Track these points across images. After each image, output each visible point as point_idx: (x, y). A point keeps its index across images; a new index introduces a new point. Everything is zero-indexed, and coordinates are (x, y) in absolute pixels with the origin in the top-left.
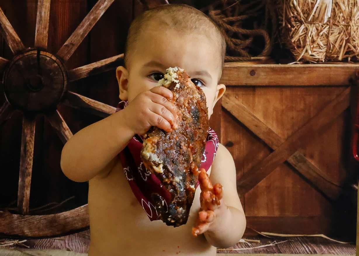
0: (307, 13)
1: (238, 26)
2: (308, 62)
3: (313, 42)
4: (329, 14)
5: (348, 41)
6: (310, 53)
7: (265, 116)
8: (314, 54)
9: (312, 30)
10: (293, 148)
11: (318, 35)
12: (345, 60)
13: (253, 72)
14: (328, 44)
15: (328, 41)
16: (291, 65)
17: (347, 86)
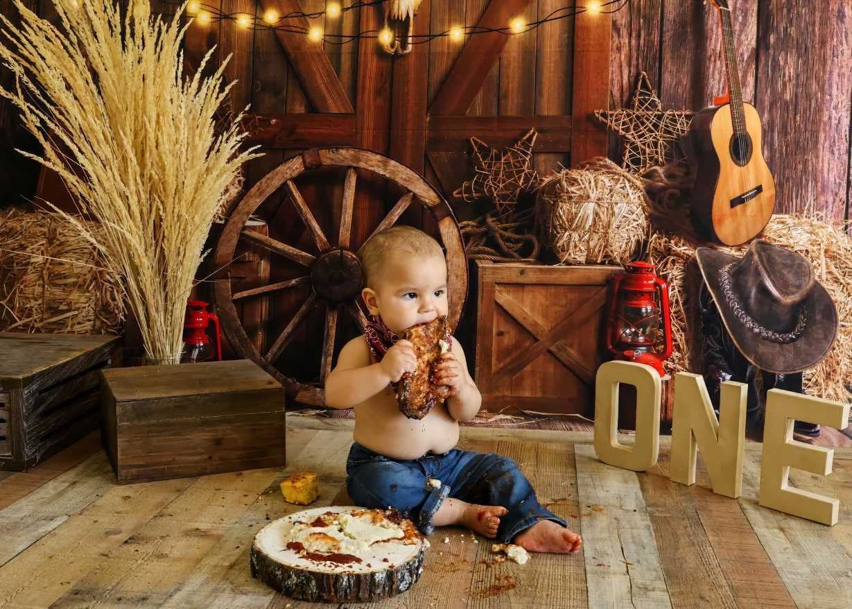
0: (571, 221)
1: (512, 232)
2: (570, 264)
3: (576, 246)
4: (590, 222)
5: (605, 247)
6: (573, 256)
7: (532, 310)
8: (576, 257)
9: (575, 236)
10: (555, 337)
11: (580, 240)
12: (603, 263)
13: (522, 272)
14: (588, 249)
15: (588, 246)
16: (556, 266)
17: (604, 286)
